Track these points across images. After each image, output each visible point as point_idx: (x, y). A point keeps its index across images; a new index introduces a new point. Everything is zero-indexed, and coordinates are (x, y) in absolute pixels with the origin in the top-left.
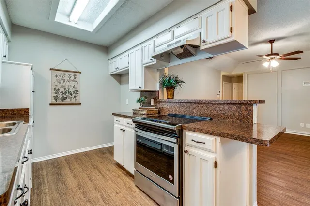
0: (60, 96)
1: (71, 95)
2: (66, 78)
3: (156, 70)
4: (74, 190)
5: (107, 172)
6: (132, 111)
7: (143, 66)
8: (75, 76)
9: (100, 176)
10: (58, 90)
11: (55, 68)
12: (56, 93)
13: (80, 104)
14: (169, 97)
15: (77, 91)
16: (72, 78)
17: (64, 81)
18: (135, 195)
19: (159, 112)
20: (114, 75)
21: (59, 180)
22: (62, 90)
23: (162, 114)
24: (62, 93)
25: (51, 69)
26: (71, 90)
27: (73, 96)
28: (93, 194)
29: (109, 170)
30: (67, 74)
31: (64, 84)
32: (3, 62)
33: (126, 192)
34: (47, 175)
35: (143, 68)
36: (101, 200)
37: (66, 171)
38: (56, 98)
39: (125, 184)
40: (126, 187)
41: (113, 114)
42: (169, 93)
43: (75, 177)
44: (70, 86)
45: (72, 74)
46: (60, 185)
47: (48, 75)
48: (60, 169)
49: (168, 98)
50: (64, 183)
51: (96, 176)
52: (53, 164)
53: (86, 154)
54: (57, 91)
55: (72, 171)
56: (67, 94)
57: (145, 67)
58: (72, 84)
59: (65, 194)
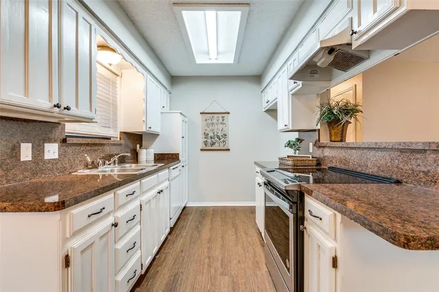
0: (209, 141)
1: (220, 139)
2: (215, 121)
3: (315, 96)
4: (203, 243)
5: (243, 235)
6: (278, 160)
7: (291, 93)
8: (223, 117)
9: (234, 237)
10: (208, 134)
11: (205, 112)
12: (205, 138)
13: (229, 150)
14: (333, 139)
15: (226, 135)
16: (221, 121)
17: (213, 124)
18: (258, 272)
19: (319, 164)
20: (268, 111)
21: (197, 227)
22: (211, 134)
23: (323, 167)
24: (211, 138)
25: (201, 113)
26: (220, 134)
27: (221, 140)
28: (217, 253)
29: (247, 234)
30: (216, 116)
31: (213, 128)
32: (161, 113)
33: (250, 265)
34: (192, 220)
35: (290, 96)
36: (220, 262)
37: (208, 222)
38: (206, 143)
39: (255, 256)
40: (254, 259)
41: (256, 163)
42: (333, 132)
43: (211, 229)
44: (218, 129)
45: (220, 116)
46: (196, 233)
47: (199, 120)
48: (203, 218)
49: (331, 141)
50: (199, 232)
51: (230, 236)
52: (201, 212)
53: (234, 209)
54: (206, 135)
55: (211, 223)
56: (216, 139)
57: (293, 95)
58: (220, 127)
59: (194, 243)
